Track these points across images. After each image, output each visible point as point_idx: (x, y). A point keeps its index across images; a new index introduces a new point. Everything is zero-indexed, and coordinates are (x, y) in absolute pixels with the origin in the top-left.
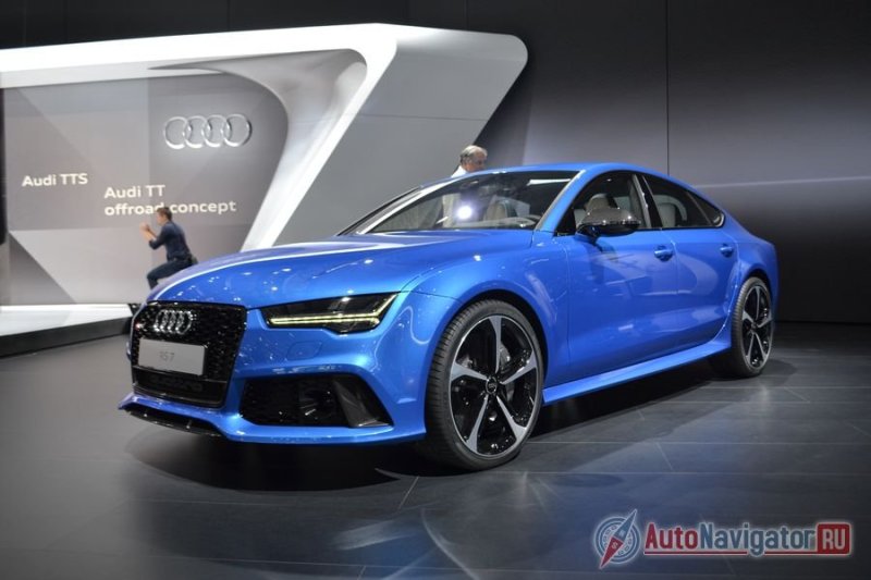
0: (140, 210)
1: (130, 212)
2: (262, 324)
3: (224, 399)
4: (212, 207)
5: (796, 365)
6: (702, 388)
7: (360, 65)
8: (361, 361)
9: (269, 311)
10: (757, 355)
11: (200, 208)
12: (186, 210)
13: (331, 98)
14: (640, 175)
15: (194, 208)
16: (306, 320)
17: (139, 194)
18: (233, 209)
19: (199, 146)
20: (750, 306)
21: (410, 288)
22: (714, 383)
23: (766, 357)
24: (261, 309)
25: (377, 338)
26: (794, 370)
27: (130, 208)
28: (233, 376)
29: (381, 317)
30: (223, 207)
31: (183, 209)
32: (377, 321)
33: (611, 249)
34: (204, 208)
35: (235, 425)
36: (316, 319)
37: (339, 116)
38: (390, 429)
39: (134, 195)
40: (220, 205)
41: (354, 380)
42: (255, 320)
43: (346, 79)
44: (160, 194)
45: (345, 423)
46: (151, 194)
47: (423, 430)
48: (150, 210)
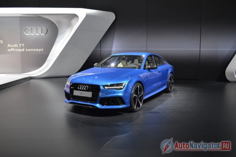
0: (18, 50)
1: (15, 51)
2: (103, 88)
3: (97, 101)
4: (37, 50)
5: (177, 89)
6: (163, 95)
7: (77, 18)
8: (120, 94)
9: (104, 86)
10: (171, 88)
11: (34, 50)
12: (30, 51)
13: (70, 25)
14: (153, 55)
15: (32, 50)
16: (111, 88)
17: (17, 46)
18: (42, 50)
19: (33, 34)
20: (170, 79)
21: (128, 82)
22: (164, 94)
23: (172, 88)
24: (102, 86)
25: (123, 91)
26: (177, 91)
27: (15, 50)
28: (99, 97)
29: (124, 87)
30: (40, 50)
31: (29, 50)
32: (123, 88)
33: (152, 71)
34: (35, 50)
35: (98, 105)
36: (112, 88)
37: (72, 30)
38: (125, 105)
39: (16, 46)
40: (39, 49)
41: (120, 98)
42: (102, 88)
43: (74, 21)
44: (23, 46)
45: (119, 105)
46: (20, 46)
47: (130, 105)
48: (20, 50)
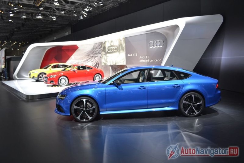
7: (178, 28)
11: (155, 61)
18: (160, 61)
19: (155, 47)
27: (143, 61)
31: (152, 61)
39: (144, 58)
44: (148, 57)
47: (69, 115)
48: (147, 61)
